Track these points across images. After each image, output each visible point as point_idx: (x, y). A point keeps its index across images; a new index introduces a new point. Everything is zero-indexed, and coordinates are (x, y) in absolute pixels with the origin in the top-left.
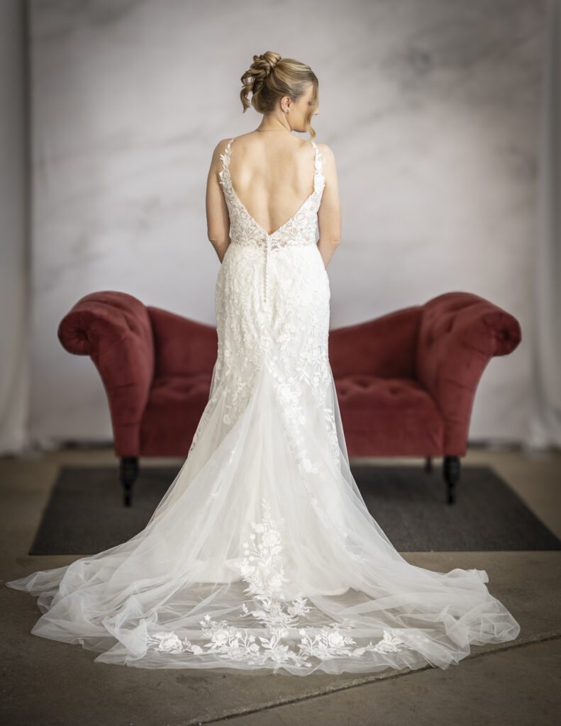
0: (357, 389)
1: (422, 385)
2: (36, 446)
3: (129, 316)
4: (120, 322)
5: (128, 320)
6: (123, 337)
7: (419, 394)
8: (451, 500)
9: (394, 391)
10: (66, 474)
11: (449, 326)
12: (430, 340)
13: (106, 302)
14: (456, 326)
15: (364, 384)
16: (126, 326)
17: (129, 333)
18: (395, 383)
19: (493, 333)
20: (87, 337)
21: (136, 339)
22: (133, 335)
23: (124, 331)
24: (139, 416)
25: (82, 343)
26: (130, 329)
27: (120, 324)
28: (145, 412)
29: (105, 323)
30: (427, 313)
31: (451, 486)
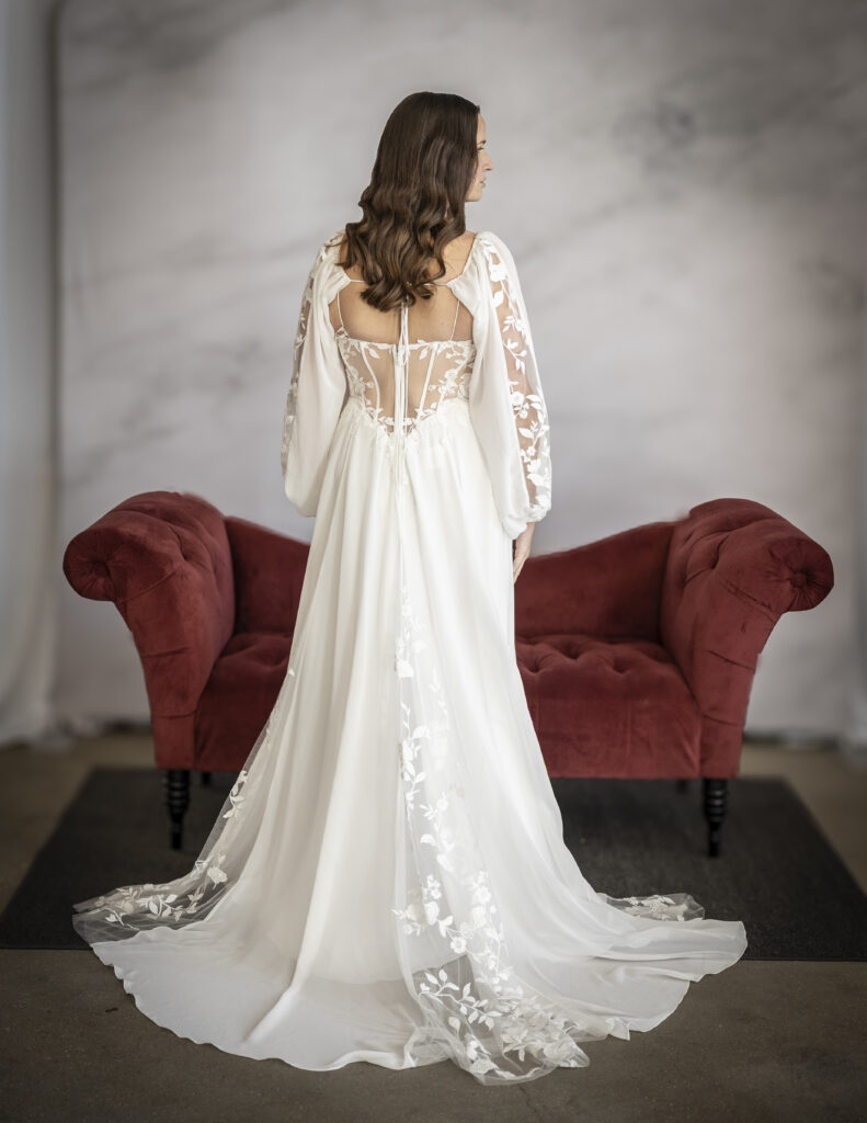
0: (561, 660)
1: (670, 658)
2: (65, 729)
3: (187, 534)
4: (168, 547)
6: (168, 572)
7: (664, 671)
8: (713, 851)
9: (620, 666)
10: (100, 777)
11: (712, 560)
12: (683, 582)
13: (151, 512)
14: (724, 559)
15: (572, 653)
16: (178, 553)
17: (180, 563)
18: (624, 650)
19: (787, 574)
20: (108, 571)
21: (194, 575)
22: (188, 567)
23: (172, 562)
24: (193, 703)
25: (101, 581)
26: (185, 557)
27: (165, 550)
28: (203, 696)
29: (138, 549)
30: (681, 534)
31: (714, 827)
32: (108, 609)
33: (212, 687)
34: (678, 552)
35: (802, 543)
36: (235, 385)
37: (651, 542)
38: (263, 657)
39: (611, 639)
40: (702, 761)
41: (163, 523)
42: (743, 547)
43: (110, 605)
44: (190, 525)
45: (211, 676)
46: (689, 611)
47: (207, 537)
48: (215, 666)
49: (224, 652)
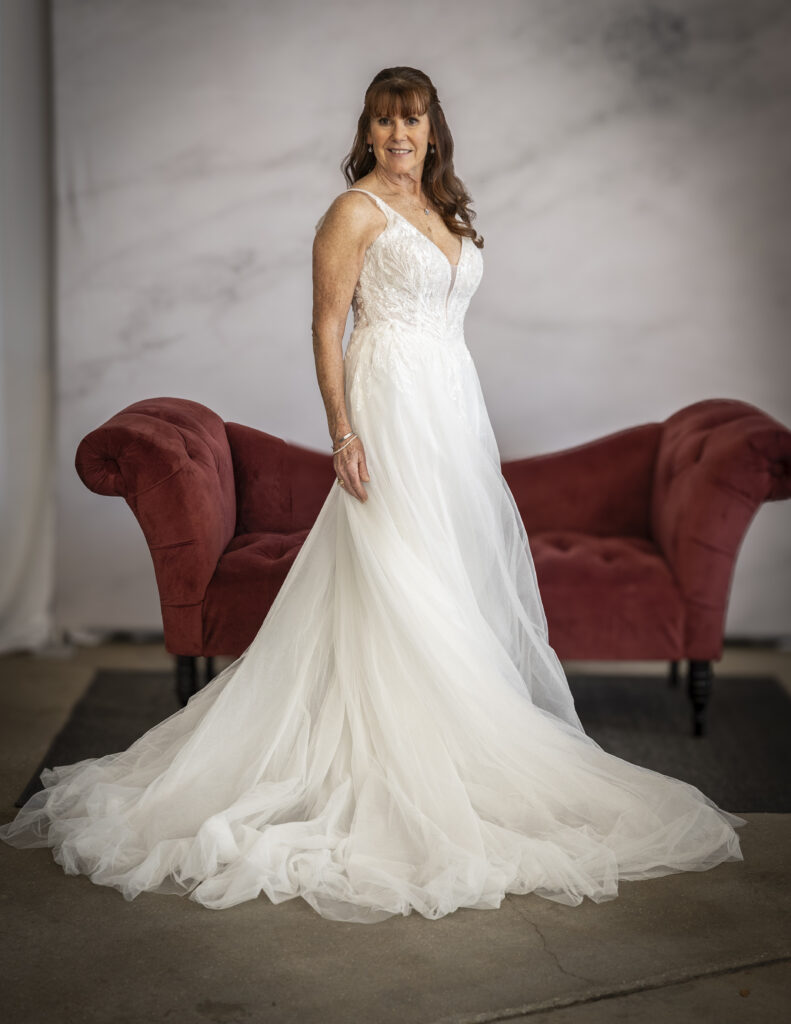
0: (552, 553)
1: (658, 551)
3: (191, 435)
4: (173, 445)
5: (186, 441)
6: (176, 468)
7: (650, 561)
8: (698, 731)
9: (608, 556)
10: (104, 680)
11: (697, 454)
12: (670, 475)
13: (156, 415)
14: (707, 452)
15: (562, 545)
16: (184, 452)
17: (185, 460)
18: (613, 544)
19: (766, 464)
20: (119, 468)
21: (200, 473)
22: (194, 465)
23: (179, 459)
24: (201, 591)
25: (112, 477)
26: (191, 456)
27: (173, 448)
28: (207, 588)
29: (147, 447)
30: (669, 433)
31: (698, 708)
32: (119, 505)
33: (218, 578)
34: (666, 450)
36: (231, 295)
37: (641, 443)
38: (266, 551)
39: (602, 534)
40: (687, 643)
41: (167, 424)
42: (723, 441)
43: (121, 501)
44: (193, 427)
45: (217, 568)
46: (675, 504)
47: (210, 438)
48: (220, 561)
49: (228, 549)
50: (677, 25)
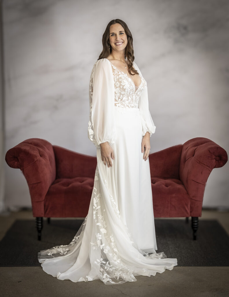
1: (182, 183)
2: (8, 210)
3: (41, 149)
4: (35, 153)
5: (39, 151)
6: (36, 160)
7: (180, 186)
8: (195, 238)
9: (167, 185)
11: (193, 154)
12: (185, 161)
13: (31, 143)
14: (196, 153)
16: (38, 155)
17: (39, 157)
18: (168, 181)
19: (214, 157)
20: (18, 160)
21: (43, 161)
22: (41, 159)
23: (36, 157)
24: (44, 197)
25: (16, 163)
26: (41, 156)
27: (35, 154)
28: (46, 196)
29: (27, 153)
30: (185, 147)
31: (195, 231)
32: (18, 171)
33: (49, 193)
34: (184, 153)
35: (218, 148)
36: (56, 108)
37: (177, 150)
38: (64, 184)
39: (165, 178)
40: (191, 212)
41: (34, 146)
42: (202, 150)
43: (19, 170)
44: (42, 147)
45: (49, 190)
46: (187, 169)
47: (47, 150)
48: (50, 188)
49: (53, 183)
50: (185, 28)
